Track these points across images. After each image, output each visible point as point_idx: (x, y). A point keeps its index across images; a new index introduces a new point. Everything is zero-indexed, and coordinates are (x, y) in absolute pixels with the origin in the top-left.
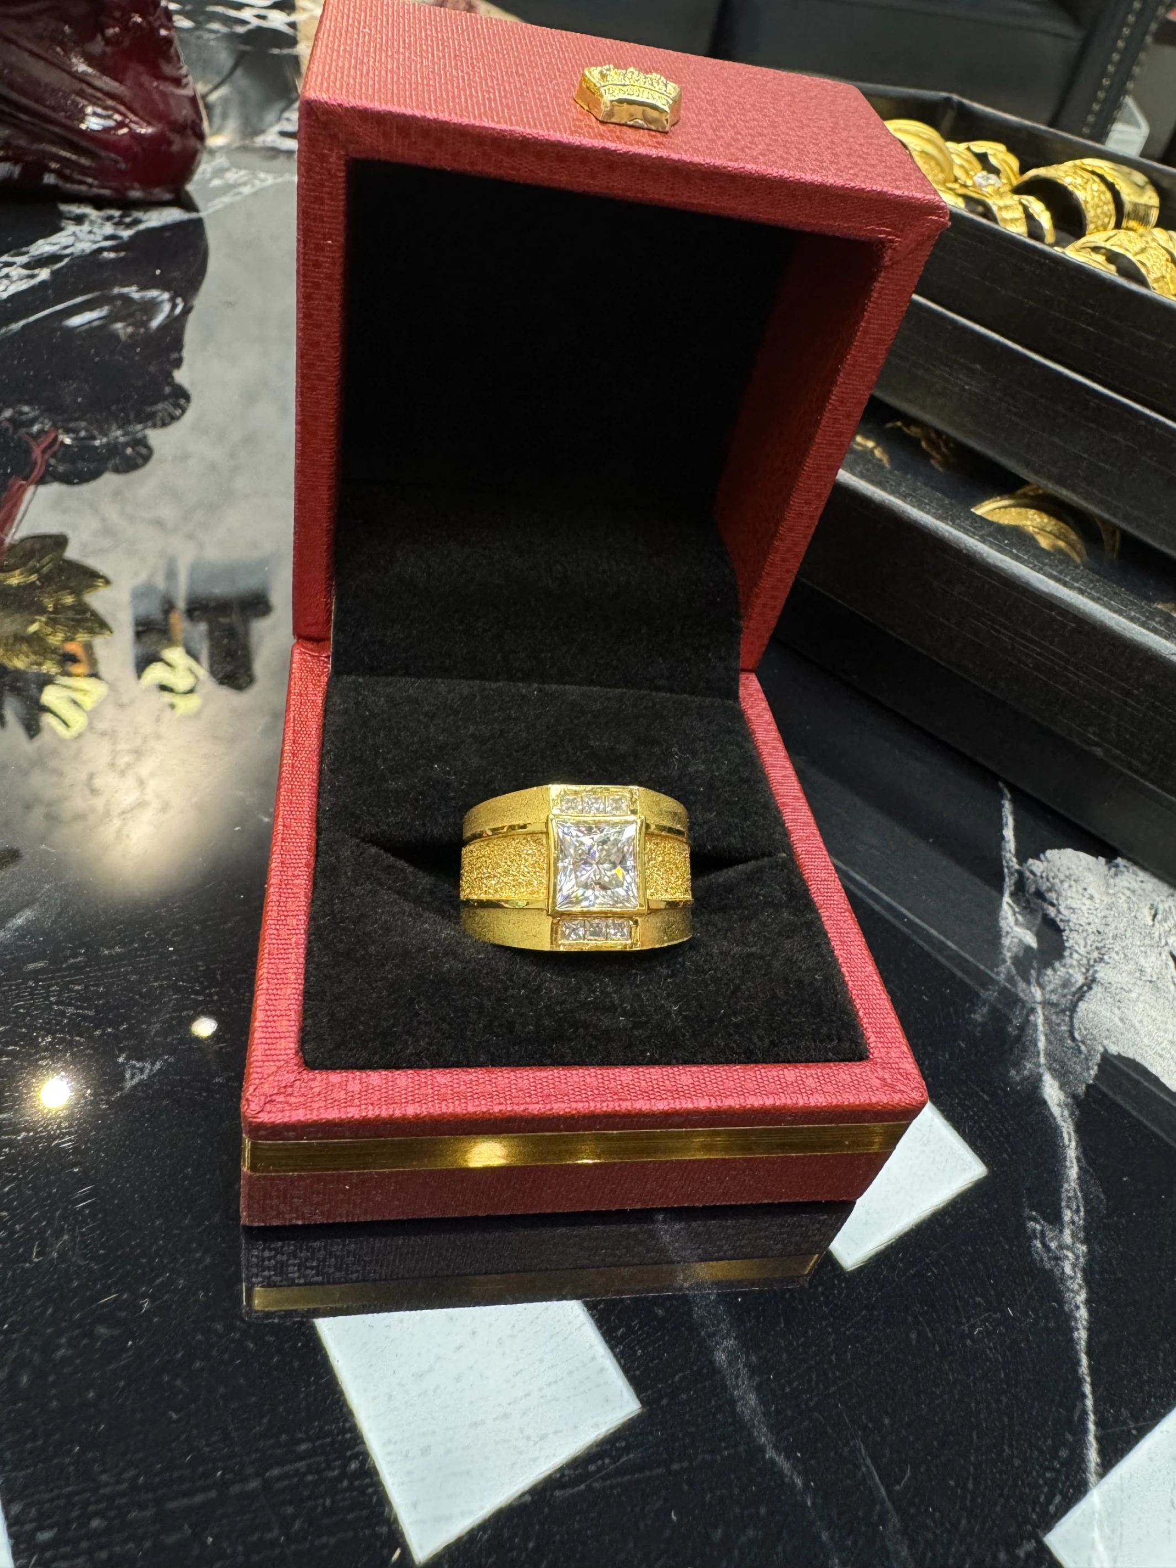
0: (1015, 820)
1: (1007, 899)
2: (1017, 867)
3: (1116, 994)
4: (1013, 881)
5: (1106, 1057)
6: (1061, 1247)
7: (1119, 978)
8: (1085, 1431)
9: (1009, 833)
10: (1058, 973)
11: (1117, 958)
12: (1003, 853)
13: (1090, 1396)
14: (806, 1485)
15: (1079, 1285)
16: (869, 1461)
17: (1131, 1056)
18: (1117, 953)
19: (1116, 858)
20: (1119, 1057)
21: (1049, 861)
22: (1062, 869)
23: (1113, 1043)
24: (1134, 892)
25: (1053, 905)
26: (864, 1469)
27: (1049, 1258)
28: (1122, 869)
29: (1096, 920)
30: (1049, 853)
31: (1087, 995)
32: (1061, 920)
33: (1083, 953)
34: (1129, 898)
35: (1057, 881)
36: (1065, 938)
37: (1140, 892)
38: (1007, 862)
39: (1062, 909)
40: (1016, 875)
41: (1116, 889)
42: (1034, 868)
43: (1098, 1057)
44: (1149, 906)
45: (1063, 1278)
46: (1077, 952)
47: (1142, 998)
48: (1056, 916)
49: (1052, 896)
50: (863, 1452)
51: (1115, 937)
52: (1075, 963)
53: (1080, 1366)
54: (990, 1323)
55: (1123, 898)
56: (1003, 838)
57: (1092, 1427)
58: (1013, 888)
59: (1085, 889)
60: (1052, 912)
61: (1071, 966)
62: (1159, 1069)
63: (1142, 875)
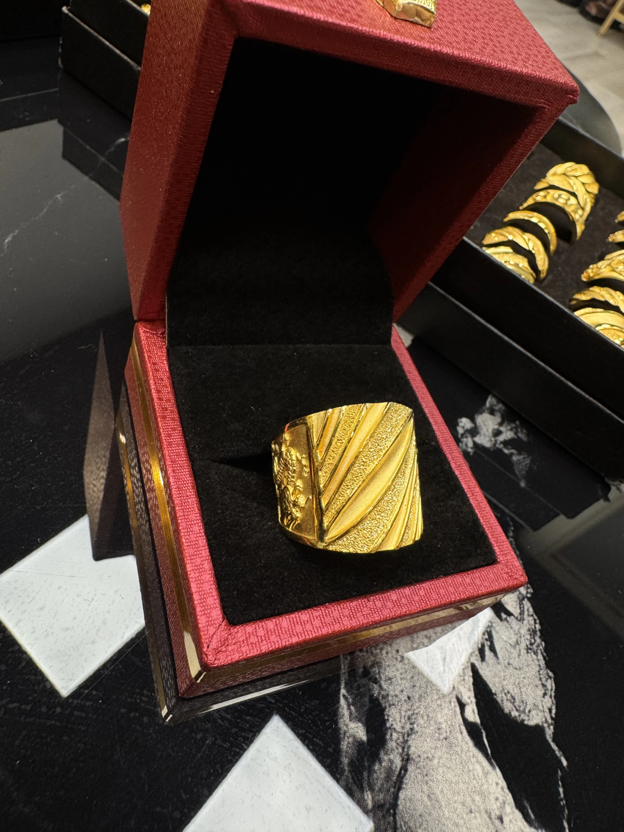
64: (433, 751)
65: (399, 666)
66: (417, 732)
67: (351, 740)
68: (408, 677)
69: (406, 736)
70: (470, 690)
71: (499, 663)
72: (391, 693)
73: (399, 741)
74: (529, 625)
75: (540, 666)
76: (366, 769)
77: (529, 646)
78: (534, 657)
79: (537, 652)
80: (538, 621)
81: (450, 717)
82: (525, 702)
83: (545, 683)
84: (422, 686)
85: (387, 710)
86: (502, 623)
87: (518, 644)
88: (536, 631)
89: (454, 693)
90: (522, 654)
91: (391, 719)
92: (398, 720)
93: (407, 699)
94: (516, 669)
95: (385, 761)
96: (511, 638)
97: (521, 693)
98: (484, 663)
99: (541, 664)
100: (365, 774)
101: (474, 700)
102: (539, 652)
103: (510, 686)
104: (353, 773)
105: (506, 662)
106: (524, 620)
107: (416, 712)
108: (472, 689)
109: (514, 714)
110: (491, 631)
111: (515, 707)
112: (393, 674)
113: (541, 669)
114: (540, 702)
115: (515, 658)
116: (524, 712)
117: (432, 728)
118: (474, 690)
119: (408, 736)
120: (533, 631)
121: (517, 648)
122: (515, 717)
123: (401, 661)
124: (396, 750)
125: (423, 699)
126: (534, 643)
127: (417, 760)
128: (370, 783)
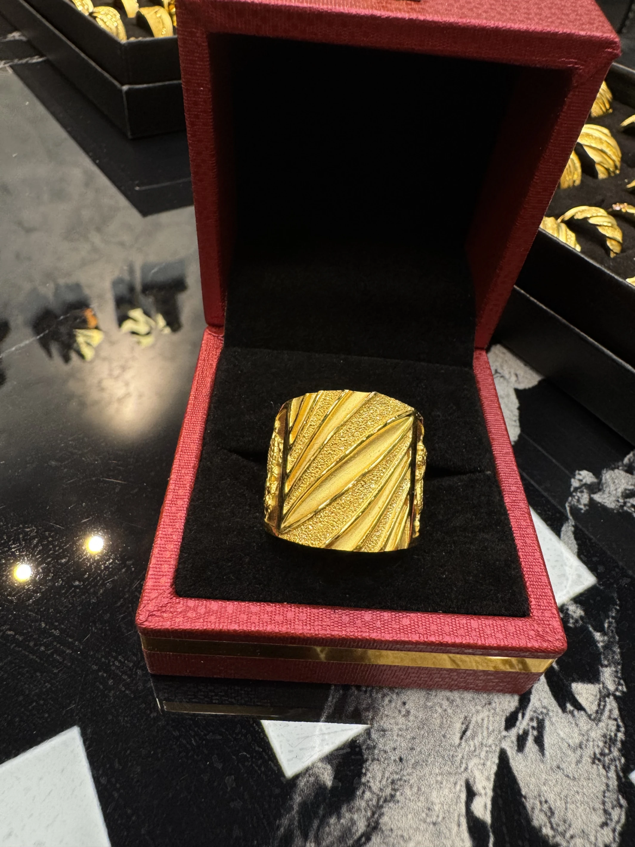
64: (411, 831)
65: (401, 720)
66: (398, 802)
67: (312, 779)
68: (408, 737)
69: (382, 800)
70: (488, 779)
71: (543, 762)
72: (380, 746)
73: (370, 803)
74: (607, 730)
75: (607, 785)
76: (319, 817)
77: (598, 756)
78: (602, 771)
79: (609, 768)
80: (623, 729)
81: (449, 801)
82: (568, 822)
83: (610, 810)
84: (423, 752)
85: (368, 763)
86: (564, 715)
87: (581, 748)
88: (616, 740)
89: (465, 776)
90: (584, 762)
91: (369, 775)
92: (378, 779)
93: (397, 760)
94: (568, 776)
95: (345, 818)
96: (572, 738)
97: (566, 809)
98: (520, 754)
99: (610, 783)
100: (316, 823)
101: (490, 793)
102: (613, 768)
103: (552, 795)
104: (301, 816)
105: (555, 764)
106: (600, 721)
107: (404, 778)
108: (492, 780)
109: (547, 831)
110: (543, 720)
111: (550, 822)
112: (389, 727)
113: (608, 791)
114: (594, 832)
115: (570, 763)
116: (563, 834)
117: (419, 804)
118: (495, 781)
119: (385, 801)
120: (611, 739)
121: (579, 752)
122: (547, 835)
123: (404, 716)
124: (363, 810)
125: (418, 767)
126: (609, 754)
127: (387, 833)
128: (318, 835)
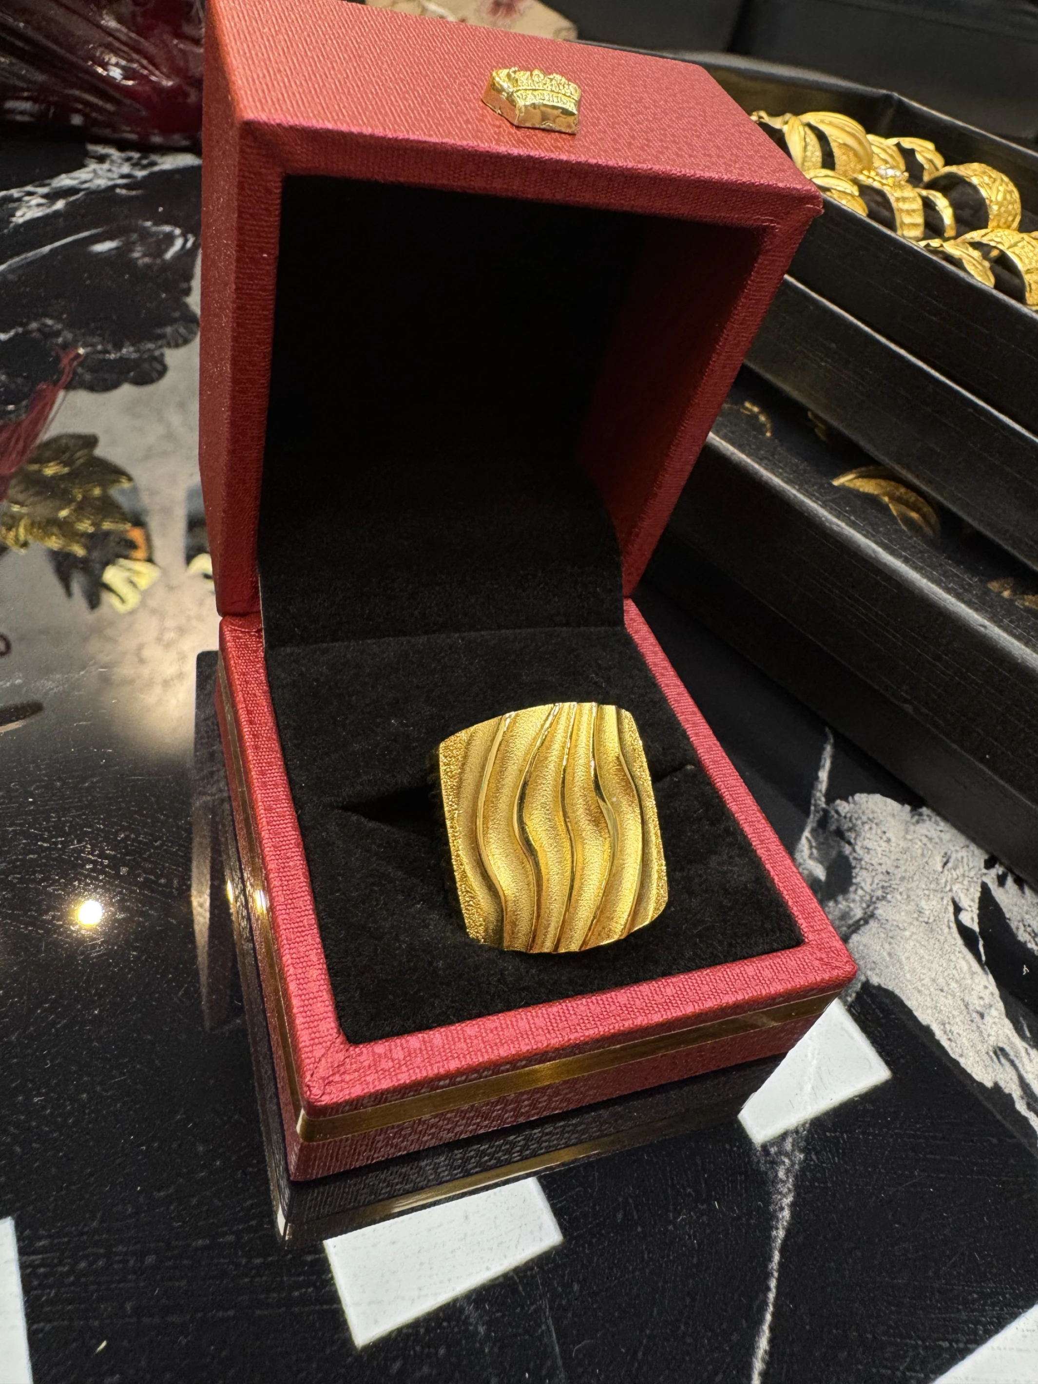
0: (832, 763)
1: (807, 834)
2: (824, 806)
3: (891, 930)
4: (816, 819)
5: (866, 985)
6: (780, 1153)
7: (897, 917)
8: (761, 1321)
9: (823, 775)
10: (840, 906)
11: (899, 897)
12: (814, 792)
13: (774, 1290)
14: (487, 1336)
15: (788, 1188)
16: (550, 1322)
17: (890, 988)
18: (901, 894)
19: (921, 807)
20: (879, 988)
21: (855, 803)
22: (867, 812)
23: (877, 974)
24: (930, 839)
25: (849, 843)
26: (544, 1327)
27: (766, 1162)
28: (925, 818)
29: (888, 862)
30: (857, 797)
31: (862, 929)
32: (855, 859)
33: (869, 891)
34: (925, 845)
35: (859, 822)
36: (854, 874)
37: (937, 840)
38: (815, 800)
39: (857, 848)
40: (821, 813)
41: (915, 836)
42: (840, 809)
43: (859, 985)
44: (942, 854)
45: (775, 1180)
46: (862, 888)
47: (914, 937)
48: (851, 854)
49: (851, 836)
50: (547, 1314)
51: (903, 879)
52: (857, 898)
53: (771, 1262)
54: (695, 1214)
55: (919, 843)
56: (817, 778)
57: (768, 1317)
58: (815, 825)
59: (884, 832)
60: (847, 850)
61: (854, 901)
62: (915, 1003)
63: (943, 825)
